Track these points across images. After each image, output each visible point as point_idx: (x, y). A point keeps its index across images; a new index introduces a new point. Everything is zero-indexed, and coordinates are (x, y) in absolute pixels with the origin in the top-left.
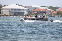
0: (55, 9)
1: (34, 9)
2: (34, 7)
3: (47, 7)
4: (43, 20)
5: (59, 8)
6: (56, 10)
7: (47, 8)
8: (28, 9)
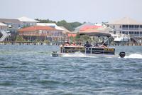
0: (72, 26)
1: (24, 27)
2: (24, 22)
3: (55, 22)
5: (80, 24)
7: (54, 24)
8: (10, 26)
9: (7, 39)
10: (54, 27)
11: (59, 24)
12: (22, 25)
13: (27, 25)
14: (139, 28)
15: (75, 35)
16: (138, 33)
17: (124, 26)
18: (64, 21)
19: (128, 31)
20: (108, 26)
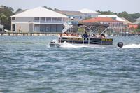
0: (133, 18)
1: (86, 19)
3: (116, 14)
4: (100, 43)
6: (135, 21)
7: (115, 16)
8: (72, 18)
9: (69, 30)
10: (115, 18)
11: (120, 15)
12: (83, 17)
13: (88, 16)
15: (135, 26)
18: (125, 13)
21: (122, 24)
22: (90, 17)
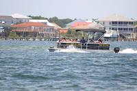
0: (63, 23)
1: (17, 23)
2: (17, 19)
3: (47, 19)
5: (71, 21)
6: (65, 26)
7: (46, 21)
8: (3, 22)
10: (46, 23)
11: (51, 20)
12: (15, 21)
14: (128, 24)
15: (66, 31)
16: (127, 29)
17: (113, 23)
18: (56, 18)
19: (118, 27)
20: (98, 22)
21: (52, 29)
22: (21, 22)
